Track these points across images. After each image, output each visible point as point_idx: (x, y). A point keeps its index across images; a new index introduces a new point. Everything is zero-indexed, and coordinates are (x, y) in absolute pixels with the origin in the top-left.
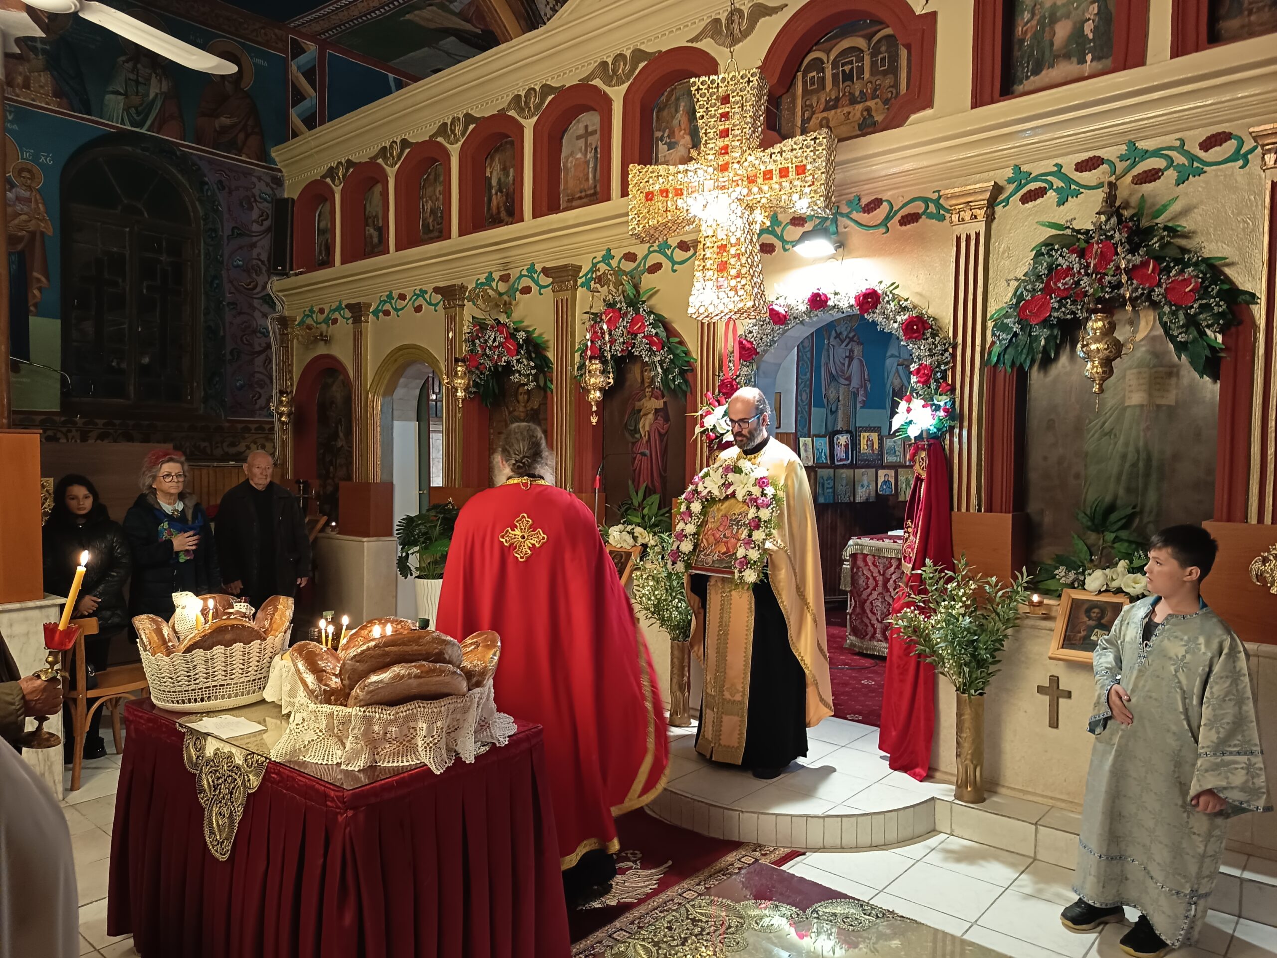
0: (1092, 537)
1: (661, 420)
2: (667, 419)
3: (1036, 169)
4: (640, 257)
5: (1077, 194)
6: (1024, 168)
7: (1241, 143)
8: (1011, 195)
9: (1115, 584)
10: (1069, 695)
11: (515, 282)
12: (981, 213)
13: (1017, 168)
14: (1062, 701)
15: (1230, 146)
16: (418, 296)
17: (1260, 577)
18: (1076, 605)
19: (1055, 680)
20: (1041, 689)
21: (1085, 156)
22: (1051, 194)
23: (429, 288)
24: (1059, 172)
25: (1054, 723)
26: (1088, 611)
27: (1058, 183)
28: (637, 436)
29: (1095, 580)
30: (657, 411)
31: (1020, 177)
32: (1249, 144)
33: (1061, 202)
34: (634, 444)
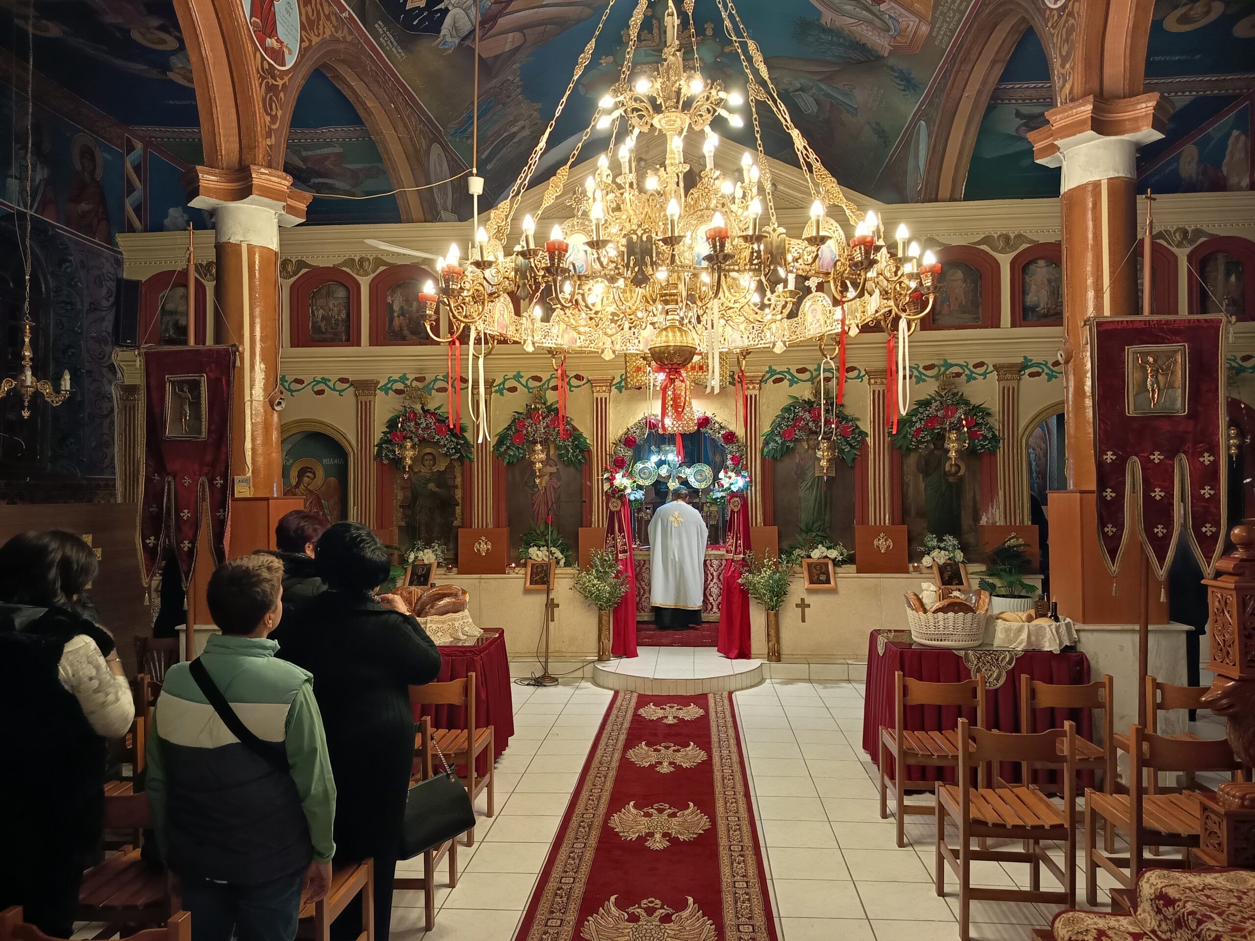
0: (804, 535)
1: (554, 479)
2: (559, 479)
3: (778, 369)
4: (544, 380)
5: (797, 383)
6: (773, 367)
7: (860, 372)
8: (768, 379)
9: (824, 554)
10: (809, 606)
11: (430, 384)
12: (757, 386)
13: (770, 367)
14: (806, 609)
15: (856, 373)
16: (318, 382)
17: (878, 547)
18: (809, 565)
19: (803, 600)
20: (797, 606)
21: (800, 367)
22: (786, 381)
23: (334, 378)
24: (789, 372)
25: (803, 621)
26: (815, 567)
27: (789, 377)
28: (536, 490)
29: (816, 554)
30: (551, 473)
31: (772, 372)
32: (863, 373)
33: (791, 385)
34: (533, 495)
